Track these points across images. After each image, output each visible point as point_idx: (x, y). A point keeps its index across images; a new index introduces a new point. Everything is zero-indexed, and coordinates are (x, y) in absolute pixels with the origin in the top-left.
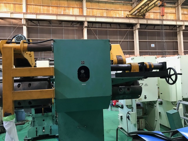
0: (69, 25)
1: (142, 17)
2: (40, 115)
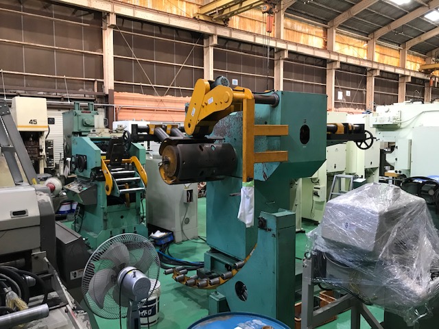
0: (69, 15)
1: (223, 24)
2: (115, 207)
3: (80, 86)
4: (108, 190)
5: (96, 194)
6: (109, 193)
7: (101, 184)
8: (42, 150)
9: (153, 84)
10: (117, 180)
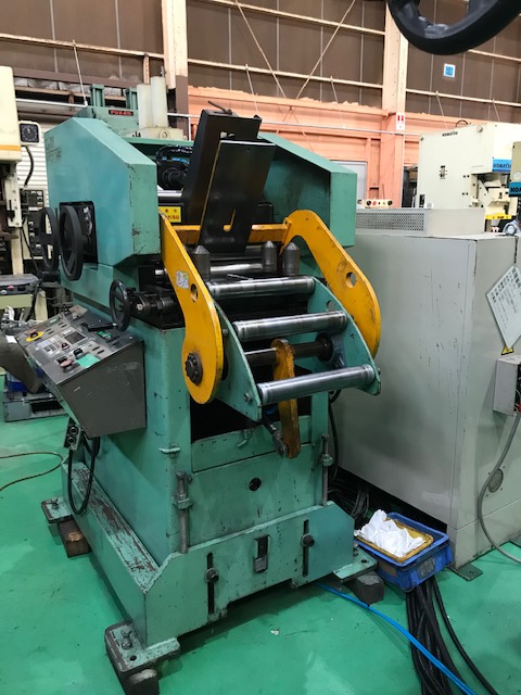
2: (225, 444)
3: (111, 67)
4: (196, 376)
5: (139, 385)
6: (203, 395)
7: (160, 340)
8: (12, 215)
9: (274, 69)
10: (242, 325)
